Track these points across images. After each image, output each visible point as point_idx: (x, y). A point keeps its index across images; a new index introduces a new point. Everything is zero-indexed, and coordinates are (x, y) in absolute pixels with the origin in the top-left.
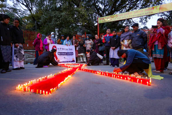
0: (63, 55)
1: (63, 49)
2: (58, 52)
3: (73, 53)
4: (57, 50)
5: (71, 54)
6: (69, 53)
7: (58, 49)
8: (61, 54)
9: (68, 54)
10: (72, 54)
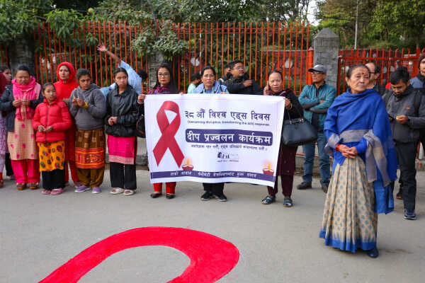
0: (216, 141)
1: (213, 114)
2: (187, 131)
3: (270, 134)
4: (184, 119)
5: (259, 139)
6: (249, 133)
7: (189, 114)
8: (202, 140)
9: (242, 137)
10: (263, 138)
